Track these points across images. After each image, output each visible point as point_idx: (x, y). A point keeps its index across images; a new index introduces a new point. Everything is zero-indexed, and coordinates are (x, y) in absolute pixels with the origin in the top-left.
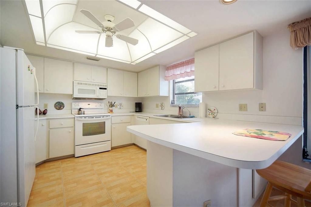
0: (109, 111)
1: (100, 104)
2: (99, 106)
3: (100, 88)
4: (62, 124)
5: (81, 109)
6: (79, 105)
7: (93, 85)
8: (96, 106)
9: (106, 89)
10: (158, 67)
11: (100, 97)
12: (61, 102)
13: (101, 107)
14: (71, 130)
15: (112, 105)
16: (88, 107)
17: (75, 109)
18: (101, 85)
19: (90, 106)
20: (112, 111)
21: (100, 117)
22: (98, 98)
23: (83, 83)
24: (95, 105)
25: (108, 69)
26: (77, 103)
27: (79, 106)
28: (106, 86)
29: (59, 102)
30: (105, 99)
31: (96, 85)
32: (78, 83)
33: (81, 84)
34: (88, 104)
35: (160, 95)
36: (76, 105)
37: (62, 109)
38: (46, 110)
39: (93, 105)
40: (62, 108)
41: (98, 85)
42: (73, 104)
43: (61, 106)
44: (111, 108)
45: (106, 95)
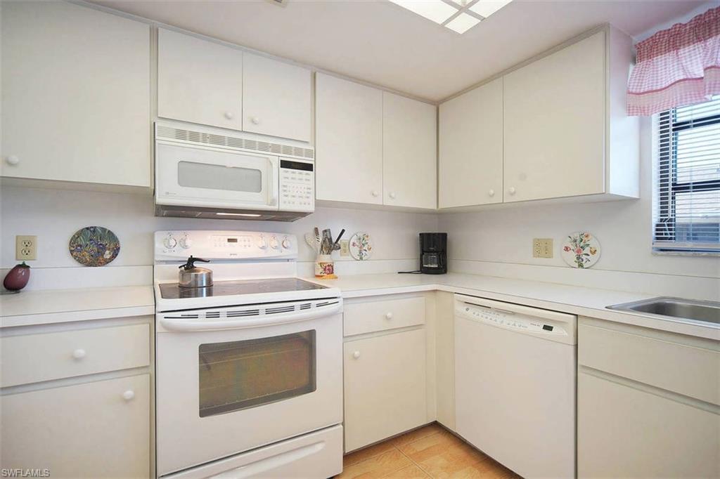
0: (319, 271)
1: (280, 237)
2: (276, 248)
3: (285, 164)
4: (77, 360)
5: (195, 264)
6: (188, 242)
7: (250, 145)
8: (263, 248)
9: (308, 167)
10: (600, 35)
11: (284, 207)
12: (104, 230)
13: (285, 253)
14: (134, 387)
15: (330, 245)
16: (226, 250)
17: (167, 262)
18: (287, 150)
19: (239, 250)
20: (329, 270)
21: (292, 309)
22: (275, 208)
23: (204, 135)
24: (261, 243)
25: (318, 74)
26: (178, 235)
27: (185, 247)
28: (309, 153)
29: (93, 230)
30: (303, 214)
31: (264, 147)
32: (178, 130)
33: (194, 137)
34: (230, 240)
35: (611, 193)
36: (172, 243)
37: (107, 262)
38: (24, 266)
39: (251, 243)
40: (107, 255)
41: (276, 149)
42: (160, 237)
43: (104, 248)
44: (326, 259)
45: (312, 197)
